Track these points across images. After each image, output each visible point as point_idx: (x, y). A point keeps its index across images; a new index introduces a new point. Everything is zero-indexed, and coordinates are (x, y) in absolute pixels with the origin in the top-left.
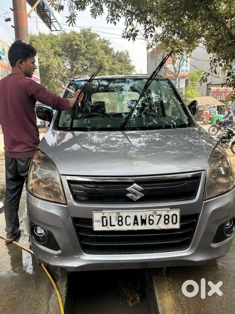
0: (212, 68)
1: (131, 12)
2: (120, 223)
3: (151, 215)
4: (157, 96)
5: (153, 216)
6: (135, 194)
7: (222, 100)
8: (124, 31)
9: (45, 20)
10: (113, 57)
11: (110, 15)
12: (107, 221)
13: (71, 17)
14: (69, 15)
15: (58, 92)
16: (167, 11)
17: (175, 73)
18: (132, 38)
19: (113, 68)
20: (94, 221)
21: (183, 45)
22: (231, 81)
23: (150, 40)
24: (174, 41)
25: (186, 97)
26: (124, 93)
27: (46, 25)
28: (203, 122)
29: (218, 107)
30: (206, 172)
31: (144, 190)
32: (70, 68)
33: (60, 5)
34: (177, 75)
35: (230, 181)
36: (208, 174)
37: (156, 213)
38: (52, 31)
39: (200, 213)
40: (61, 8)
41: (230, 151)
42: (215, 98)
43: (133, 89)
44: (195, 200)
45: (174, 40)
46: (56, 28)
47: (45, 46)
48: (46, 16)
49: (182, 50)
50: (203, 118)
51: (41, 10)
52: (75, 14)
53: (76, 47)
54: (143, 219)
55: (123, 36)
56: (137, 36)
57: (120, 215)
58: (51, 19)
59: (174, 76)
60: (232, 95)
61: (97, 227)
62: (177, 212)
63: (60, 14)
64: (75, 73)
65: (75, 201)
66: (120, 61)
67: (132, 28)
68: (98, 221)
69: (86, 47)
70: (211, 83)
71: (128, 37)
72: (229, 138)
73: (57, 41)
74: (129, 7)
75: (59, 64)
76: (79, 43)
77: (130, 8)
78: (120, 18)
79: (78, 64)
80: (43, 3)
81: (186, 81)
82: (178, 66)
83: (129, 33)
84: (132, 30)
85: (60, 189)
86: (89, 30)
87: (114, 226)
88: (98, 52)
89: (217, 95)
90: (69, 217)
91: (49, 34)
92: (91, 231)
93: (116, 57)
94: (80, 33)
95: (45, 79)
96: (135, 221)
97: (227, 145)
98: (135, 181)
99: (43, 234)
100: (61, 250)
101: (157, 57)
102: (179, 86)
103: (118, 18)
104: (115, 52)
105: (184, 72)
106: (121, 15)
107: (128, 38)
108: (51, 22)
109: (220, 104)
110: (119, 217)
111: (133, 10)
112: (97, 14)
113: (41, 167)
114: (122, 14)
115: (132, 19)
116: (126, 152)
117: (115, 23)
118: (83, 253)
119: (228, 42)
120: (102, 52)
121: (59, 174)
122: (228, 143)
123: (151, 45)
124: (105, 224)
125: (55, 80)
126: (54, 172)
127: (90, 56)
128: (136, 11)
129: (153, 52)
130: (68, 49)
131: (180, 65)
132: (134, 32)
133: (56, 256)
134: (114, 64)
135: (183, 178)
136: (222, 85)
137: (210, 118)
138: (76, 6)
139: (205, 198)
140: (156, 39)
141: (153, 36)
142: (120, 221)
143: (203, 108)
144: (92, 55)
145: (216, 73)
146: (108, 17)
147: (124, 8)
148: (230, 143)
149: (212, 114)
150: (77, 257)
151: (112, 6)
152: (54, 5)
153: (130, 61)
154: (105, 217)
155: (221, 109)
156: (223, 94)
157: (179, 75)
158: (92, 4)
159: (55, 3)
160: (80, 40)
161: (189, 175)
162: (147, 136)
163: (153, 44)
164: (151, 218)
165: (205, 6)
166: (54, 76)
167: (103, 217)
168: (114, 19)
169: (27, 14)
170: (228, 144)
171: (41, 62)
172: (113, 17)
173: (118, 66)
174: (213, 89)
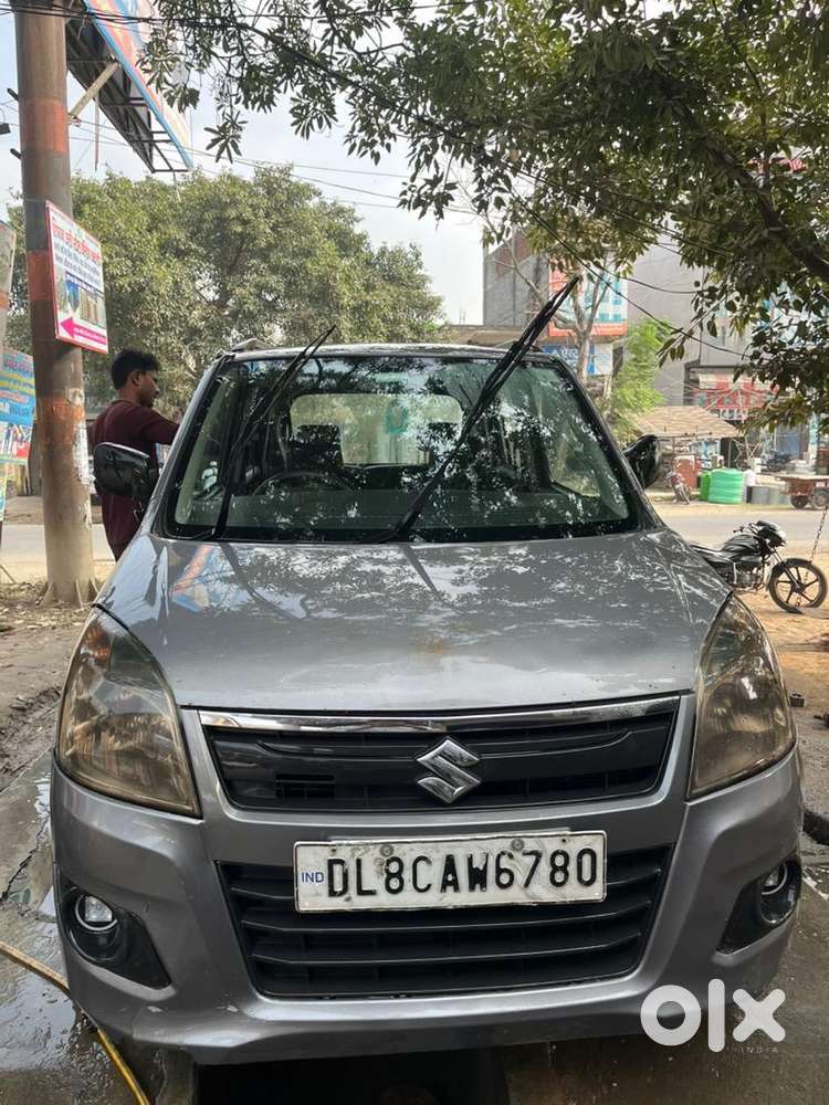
0: (701, 313)
1: (430, 123)
2: (394, 884)
3: (503, 853)
4: (519, 414)
5: (511, 856)
6: (447, 776)
7: (735, 418)
8: (405, 184)
9: (133, 134)
10: (368, 263)
11: (360, 131)
12: (345, 876)
13: (223, 129)
14: (216, 121)
15: (170, 380)
16: (553, 125)
17: (578, 326)
18: (432, 208)
19: (367, 303)
20: (300, 877)
21: (606, 236)
22: (765, 362)
23: (496, 216)
24: (575, 223)
25: (617, 407)
26: (405, 401)
27: (135, 150)
28: (673, 494)
29: (725, 442)
30: (695, 699)
31: (478, 763)
32: (217, 297)
33: (185, 87)
34: (584, 333)
35: (777, 726)
36: (701, 707)
37: (522, 844)
38: (154, 171)
39: (675, 843)
40: (190, 98)
41: (766, 596)
42: (713, 411)
43: (436, 388)
44: (656, 800)
45: (576, 219)
46: (170, 162)
47: (128, 221)
48: (136, 119)
49: (601, 253)
50: (674, 480)
51: (119, 99)
52: (239, 120)
53: (239, 229)
54: (477, 869)
55: (403, 202)
56: (449, 201)
57: (395, 854)
58: (153, 129)
59: (574, 334)
60: (769, 405)
61: (312, 897)
62: (596, 842)
63: (184, 116)
64: (234, 315)
65: (231, 803)
66: (393, 279)
67: (435, 176)
68: (312, 878)
69: (271, 229)
70: (699, 360)
71: (419, 203)
72: (764, 550)
73: (171, 206)
74: (425, 108)
75: (176, 283)
76: (248, 214)
77: (428, 110)
78: (395, 139)
79: (244, 287)
80: (124, 74)
81: (615, 351)
82: (587, 300)
83: (422, 192)
84: (434, 182)
85: (175, 753)
86: (286, 171)
87: (372, 893)
88: (316, 247)
89: (720, 402)
90: (209, 863)
91: (144, 179)
92: (288, 910)
93: (377, 267)
94: (252, 182)
95: (125, 332)
96: (446, 874)
97: (757, 577)
98: (448, 728)
99: (108, 923)
100: (175, 987)
101: (516, 269)
102: (591, 369)
103: (386, 141)
104: (375, 249)
105: (611, 322)
106: (397, 132)
107: (420, 209)
108: (152, 143)
109: (732, 432)
110: (389, 862)
111: (438, 116)
112: (315, 122)
113: (107, 676)
114: (399, 127)
115: (435, 147)
116: (411, 618)
117: (376, 157)
118: (257, 994)
119: (757, 235)
120: (330, 246)
121: (175, 705)
122: (759, 569)
123: (499, 231)
124: (338, 888)
125: (162, 339)
126: (157, 694)
127: (288, 260)
128: (447, 120)
129: (503, 254)
130: (210, 232)
131: (595, 297)
132: (440, 188)
133: (154, 1009)
134: (369, 287)
135: (616, 718)
136: (739, 371)
137: (699, 479)
138: (241, 94)
139: (694, 791)
140: (515, 212)
141: (504, 205)
142: (394, 878)
143: (674, 446)
144: (295, 255)
145: (713, 332)
146: (350, 137)
147: (406, 107)
148: (768, 570)
149: (703, 466)
150: (235, 1010)
151: (367, 100)
152: (164, 85)
153: (424, 279)
154: (341, 862)
155: (735, 449)
156: (740, 400)
157: (593, 332)
158: (299, 88)
159: (170, 80)
160: (251, 206)
161: (638, 708)
162: (483, 560)
163: (503, 228)
164: (505, 862)
165: (681, 112)
166: (159, 325)
167: (331, 863)
168: (374, 142)
169: (69, 110)
170: (760, 572)
171: (113, 277)
172: (370, 137)
173: (383, 296)
174: (707, 380)
